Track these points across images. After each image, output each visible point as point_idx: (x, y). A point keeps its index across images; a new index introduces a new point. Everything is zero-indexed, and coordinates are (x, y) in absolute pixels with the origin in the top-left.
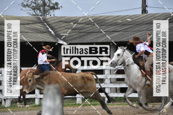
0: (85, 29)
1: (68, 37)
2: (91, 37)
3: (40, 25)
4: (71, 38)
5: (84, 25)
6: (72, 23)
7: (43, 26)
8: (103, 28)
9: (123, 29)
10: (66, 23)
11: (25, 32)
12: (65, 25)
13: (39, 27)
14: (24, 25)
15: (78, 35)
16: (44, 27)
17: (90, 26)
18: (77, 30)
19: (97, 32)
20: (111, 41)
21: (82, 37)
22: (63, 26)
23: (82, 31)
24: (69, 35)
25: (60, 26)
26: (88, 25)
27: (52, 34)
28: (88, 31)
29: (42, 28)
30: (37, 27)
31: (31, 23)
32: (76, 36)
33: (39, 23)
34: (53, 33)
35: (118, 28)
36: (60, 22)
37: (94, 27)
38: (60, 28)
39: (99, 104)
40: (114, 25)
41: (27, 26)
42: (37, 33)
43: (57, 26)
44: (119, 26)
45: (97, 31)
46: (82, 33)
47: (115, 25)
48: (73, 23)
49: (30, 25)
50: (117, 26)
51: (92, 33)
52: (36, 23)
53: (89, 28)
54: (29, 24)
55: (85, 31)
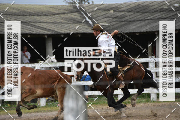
0: (126, 18)
1: (108, 27)
2: (134, 26)
3: (76, 14)
4: (111, 28)
5: (125, 13)
6: (112, 11)
7: (80, 15)
8: (147, 15)
9: (169, 15)
10: (106, 11)
11: (60, 23)
12: (104, 14)
13: (75, 17)
14: (59, 15)
15: (119, 24)
16: (81, 17)
17: (132, 13)
18: (118, 19)
19: (140, 21)
20: (156, 30)
21: (124, 26)
22: (102, 15)
23: (124, 19)
24: (109, 25)
25: (99, 15)
26: (131, 13)
27: (90, 24)
28: (130, 20)
29: (79, 18)
30: (73, 16)
31: (67, 12)
32: (117, 25)
33: (75, 12)
34: (91, 22)
35: (163, 15)
36: (98, 11)
37: (136, 15)
38: (99, 17)
39: (143, 101)
40: (159, 11)
41: (62, 16)
42: (74, 23)
43: (95, 15)
44: (165, 12)
45: (140, 19)
46: (124, 22)
47: (161, 12)
48: (114, 11)
49: (66, 14)
50: (163, 13)
51: (134, 21)
52: (72, 12)
53: (131, 16)
54: (64, 13)
55: (126, 19)
